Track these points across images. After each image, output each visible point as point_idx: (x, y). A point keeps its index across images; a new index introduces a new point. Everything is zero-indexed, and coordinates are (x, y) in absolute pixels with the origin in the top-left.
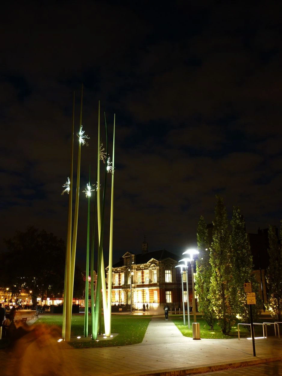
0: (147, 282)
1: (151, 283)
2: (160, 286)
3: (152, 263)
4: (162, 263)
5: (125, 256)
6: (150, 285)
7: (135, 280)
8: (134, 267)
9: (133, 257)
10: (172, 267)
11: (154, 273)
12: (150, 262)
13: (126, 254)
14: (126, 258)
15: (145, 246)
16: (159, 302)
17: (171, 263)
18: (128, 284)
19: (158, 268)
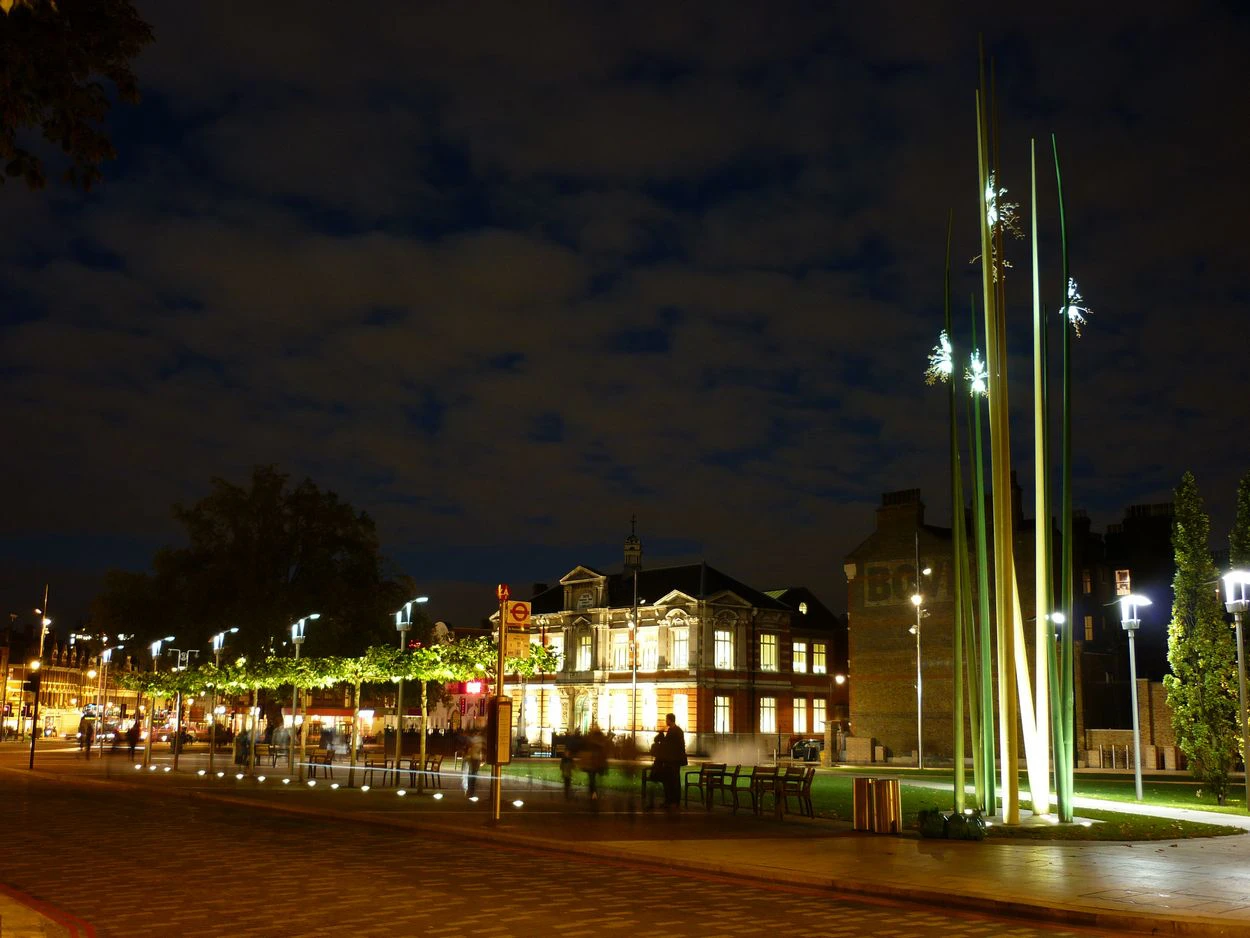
0: (649, 666)
1: (666, 670)
2: (698, 678)
3: (672, 605)
4: (708, 606)
5: (568, 580)
6: (663, 675)
7: (604, 659)
8: (601, 617)
9: (599, 584)
10: (735, 622)
11: (677, 638)
12: (664, 603)
13: (573, 572)
14: (573, 585)
15: (632, 549)
16: (695, 730)
17: (733, 609)
18: (577, 669)
19: (695, 621)
